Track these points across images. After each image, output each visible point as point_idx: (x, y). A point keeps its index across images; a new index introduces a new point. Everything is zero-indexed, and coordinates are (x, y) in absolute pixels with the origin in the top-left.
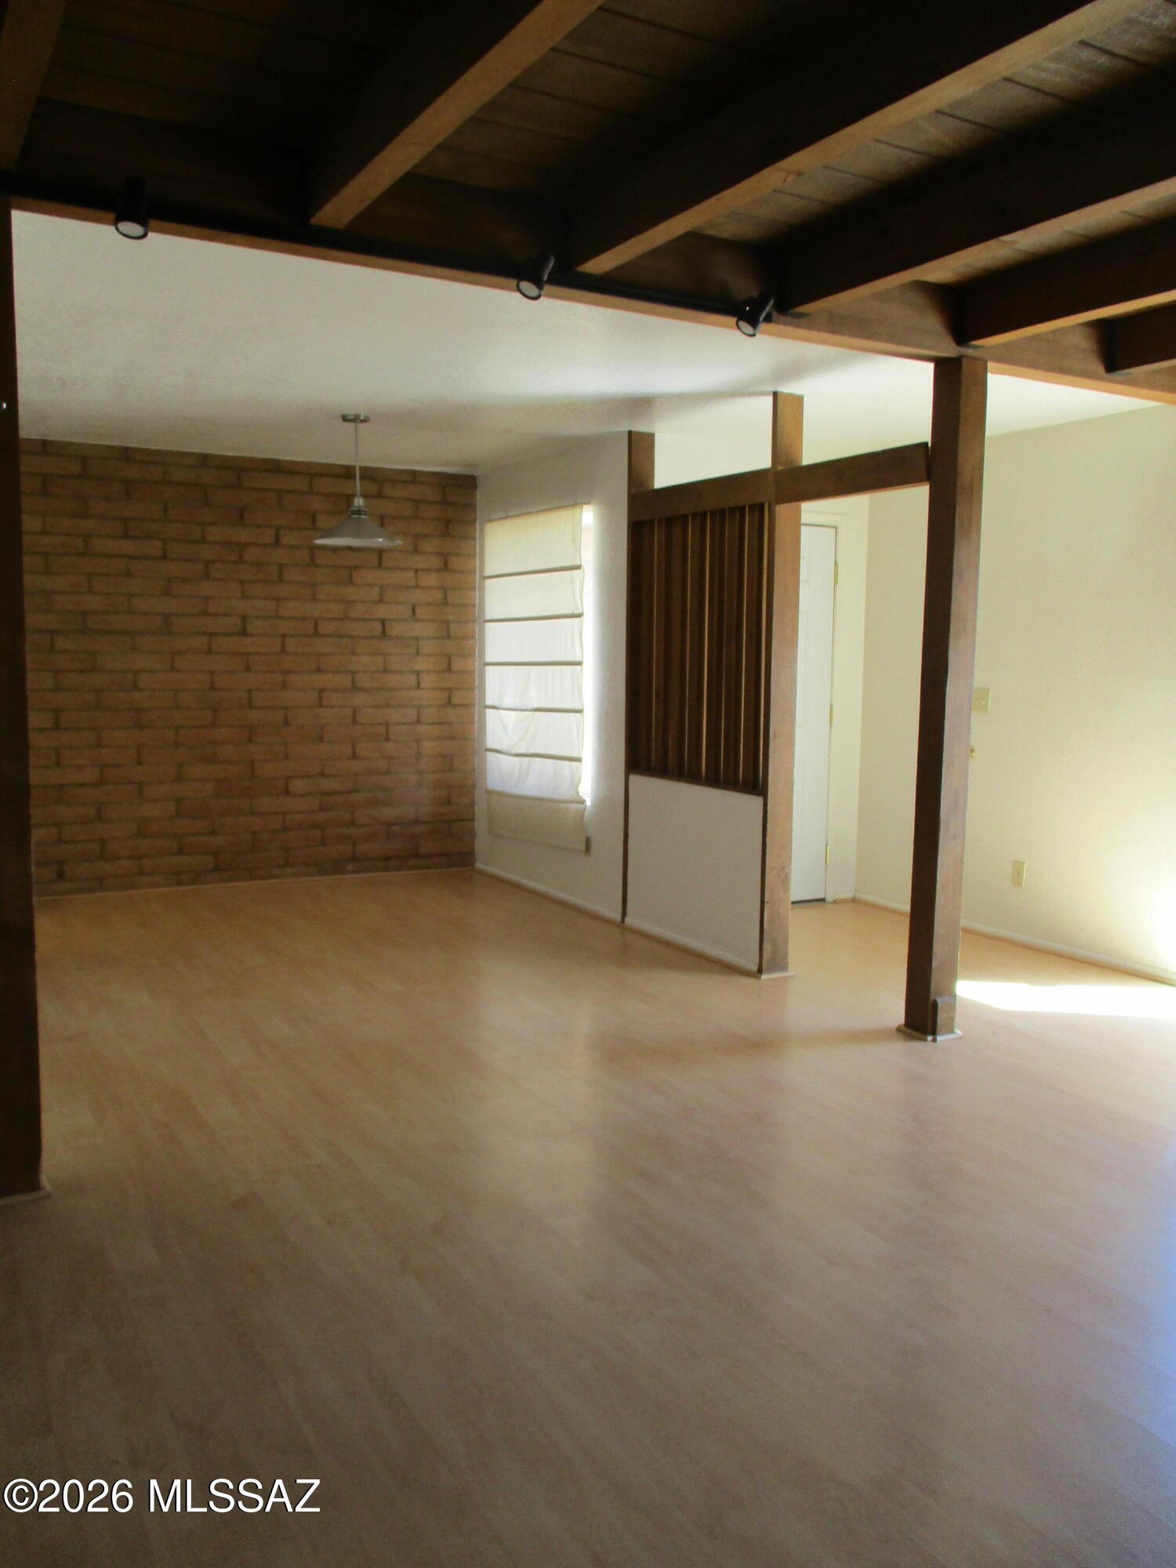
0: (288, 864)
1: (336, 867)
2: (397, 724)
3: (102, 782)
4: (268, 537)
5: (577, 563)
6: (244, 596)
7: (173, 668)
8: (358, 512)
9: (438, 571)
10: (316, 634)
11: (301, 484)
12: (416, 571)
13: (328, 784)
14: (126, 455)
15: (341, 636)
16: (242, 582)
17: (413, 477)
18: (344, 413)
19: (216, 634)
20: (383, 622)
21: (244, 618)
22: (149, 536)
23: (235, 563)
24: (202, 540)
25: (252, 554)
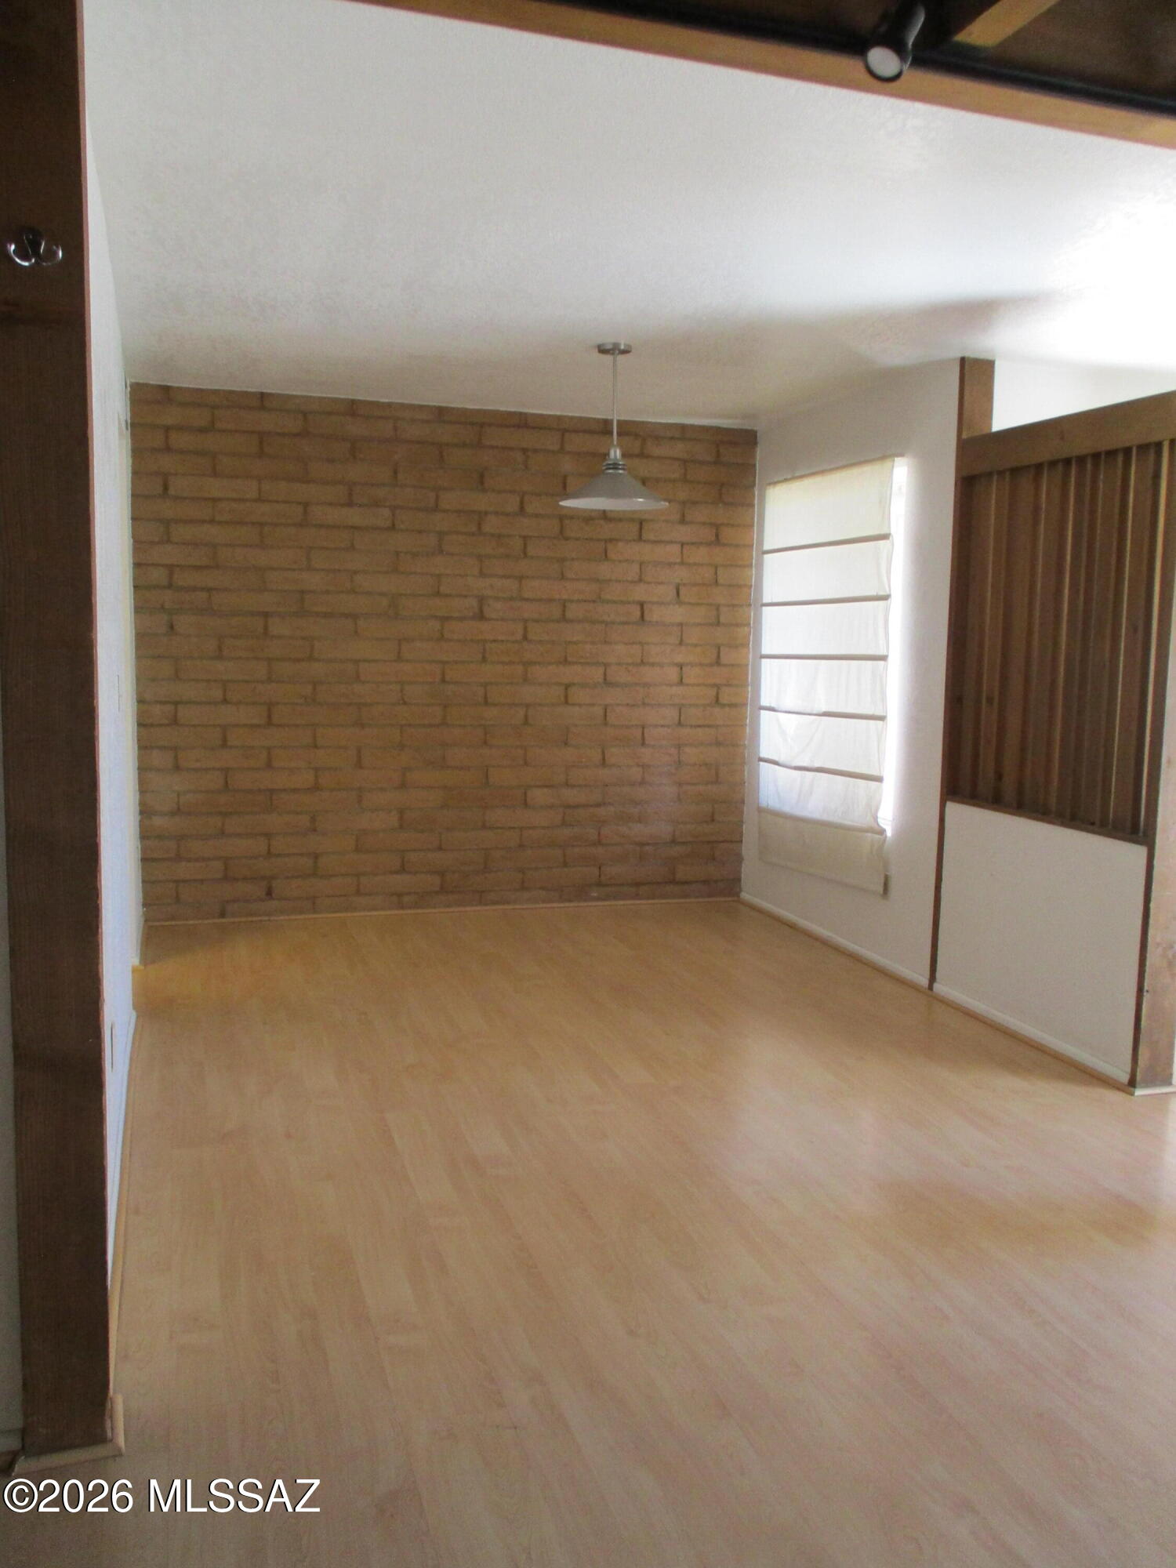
0: (523, 887)
1: (580, 892)
2: (656, 726)
3: (316, 788)
4: (512, 504)
5: (884, 531)
6: (482, 574)
7: (399, 658)
8: (615, 466)
9: (709, 544)
10: (564, 619)
11: (551, 442)
12: (682, 545)
13: (571, 795)
14: (353, 408)
15: (593, 622)
16: (480, 558)
17: (684, 432)
18: (600, 341)
19: (448, 618)
20: (642, 605)
21: (481, 600)
22: (376, 504)
23: (473, 534)
24: (436, 509)
25: (491, 525)
